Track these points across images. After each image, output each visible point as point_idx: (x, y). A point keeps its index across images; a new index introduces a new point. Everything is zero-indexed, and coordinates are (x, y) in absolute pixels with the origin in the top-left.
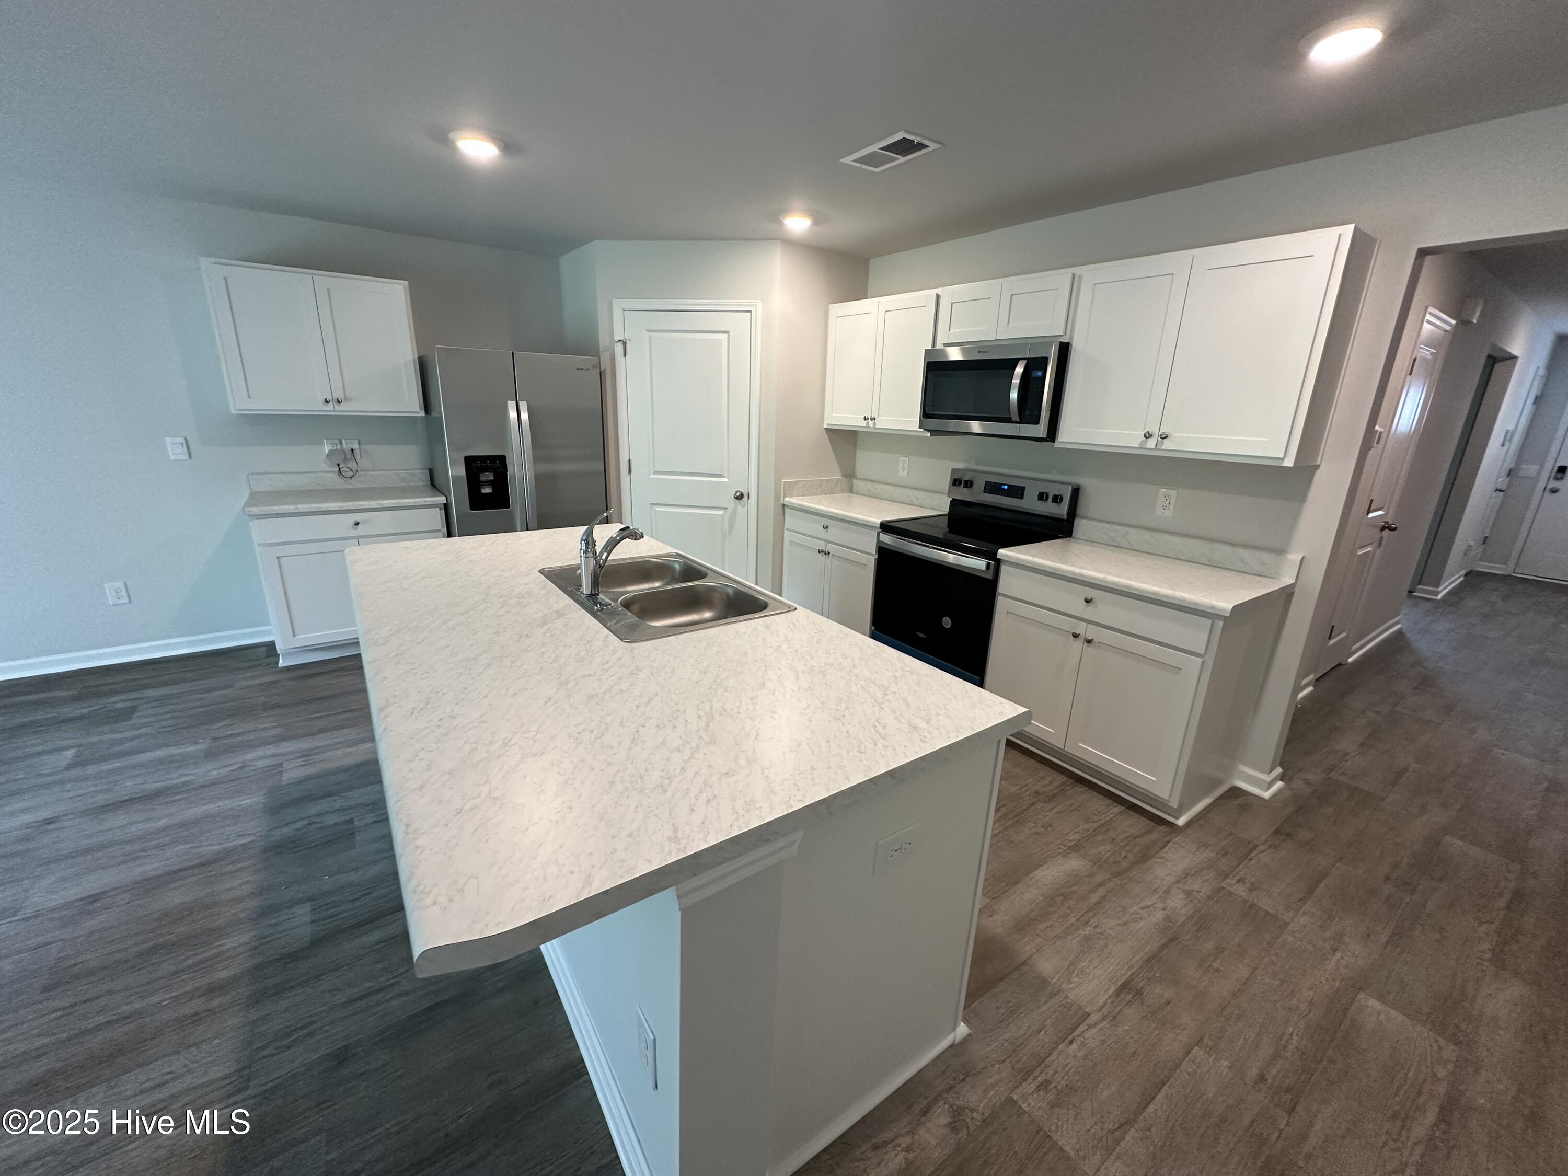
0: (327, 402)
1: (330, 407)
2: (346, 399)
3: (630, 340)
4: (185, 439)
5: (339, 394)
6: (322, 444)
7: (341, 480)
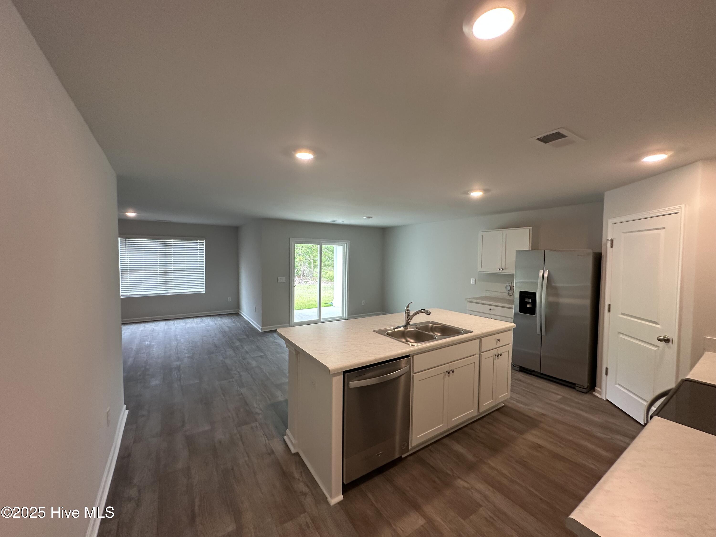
0: (499, 269)
1: (500, 271)
2: (505, 268)
3: (615, 239)
4: (475, 279)
5: (503, 267)
6: (506, 283)
7: (508, 296)
